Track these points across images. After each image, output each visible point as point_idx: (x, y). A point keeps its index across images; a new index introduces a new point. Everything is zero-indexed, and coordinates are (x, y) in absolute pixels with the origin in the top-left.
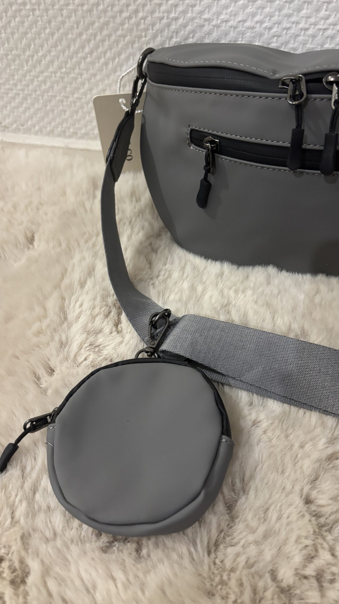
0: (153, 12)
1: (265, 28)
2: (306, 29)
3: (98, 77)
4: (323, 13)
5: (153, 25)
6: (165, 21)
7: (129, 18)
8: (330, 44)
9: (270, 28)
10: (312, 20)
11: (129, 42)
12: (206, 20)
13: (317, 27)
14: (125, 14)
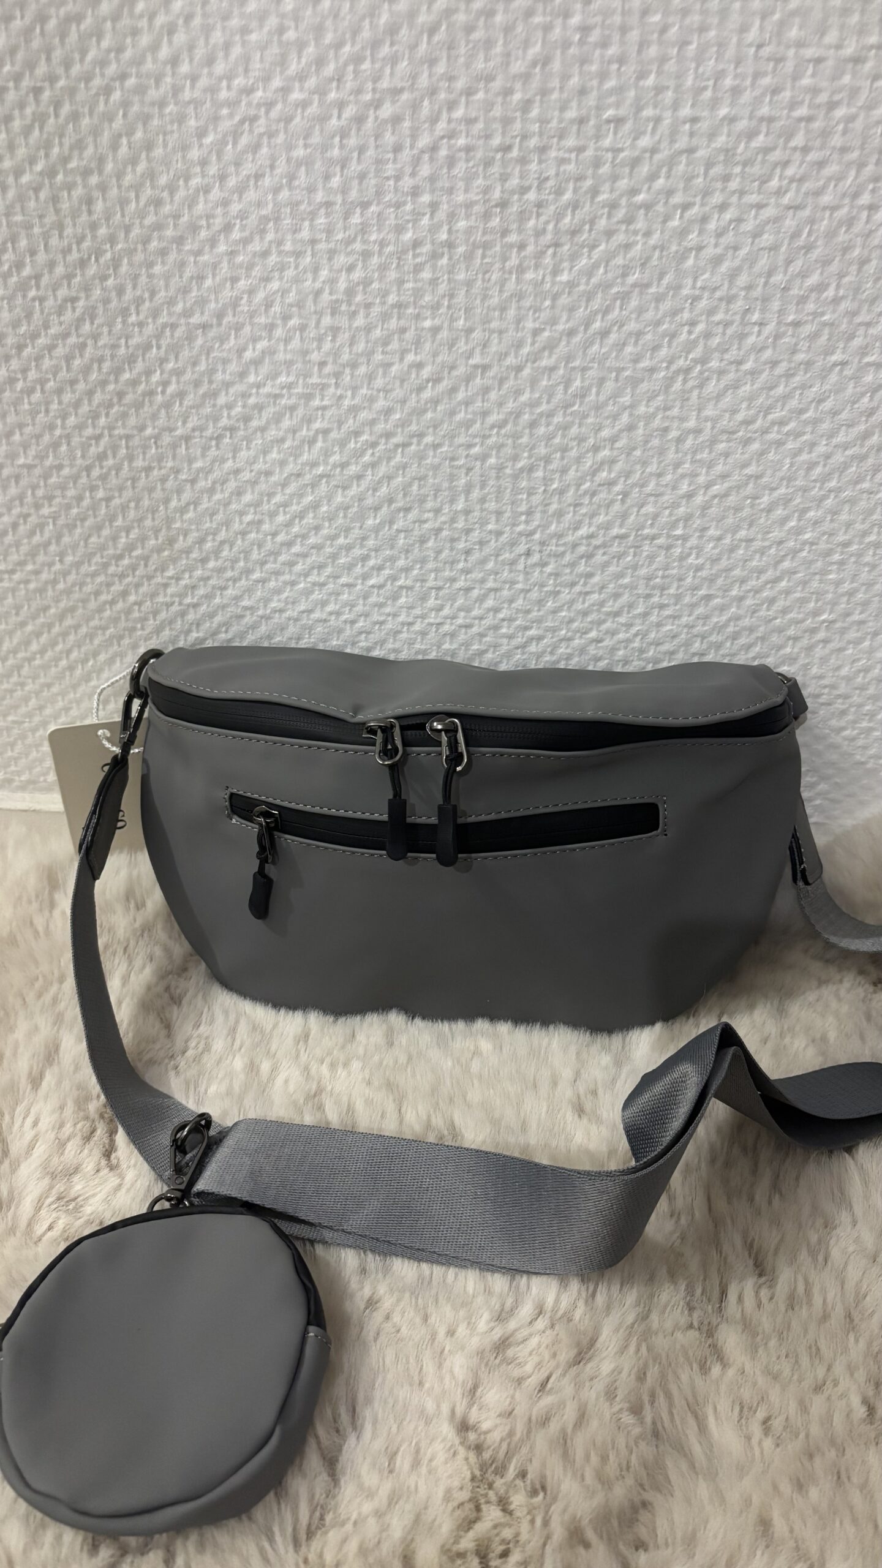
0: (153, 595)
1: (345, 622)
2: (410, 624)
3: (55, 689)
4: (431, 602)
5: (155, 613)
6: (175, 608)
7: (113, 602)
8: (451, 643)
9: (353, 622)
10: (418, 611)
11: (112, 637)
12: (246, 608)
13: (426, 621)
14: (105, 597)
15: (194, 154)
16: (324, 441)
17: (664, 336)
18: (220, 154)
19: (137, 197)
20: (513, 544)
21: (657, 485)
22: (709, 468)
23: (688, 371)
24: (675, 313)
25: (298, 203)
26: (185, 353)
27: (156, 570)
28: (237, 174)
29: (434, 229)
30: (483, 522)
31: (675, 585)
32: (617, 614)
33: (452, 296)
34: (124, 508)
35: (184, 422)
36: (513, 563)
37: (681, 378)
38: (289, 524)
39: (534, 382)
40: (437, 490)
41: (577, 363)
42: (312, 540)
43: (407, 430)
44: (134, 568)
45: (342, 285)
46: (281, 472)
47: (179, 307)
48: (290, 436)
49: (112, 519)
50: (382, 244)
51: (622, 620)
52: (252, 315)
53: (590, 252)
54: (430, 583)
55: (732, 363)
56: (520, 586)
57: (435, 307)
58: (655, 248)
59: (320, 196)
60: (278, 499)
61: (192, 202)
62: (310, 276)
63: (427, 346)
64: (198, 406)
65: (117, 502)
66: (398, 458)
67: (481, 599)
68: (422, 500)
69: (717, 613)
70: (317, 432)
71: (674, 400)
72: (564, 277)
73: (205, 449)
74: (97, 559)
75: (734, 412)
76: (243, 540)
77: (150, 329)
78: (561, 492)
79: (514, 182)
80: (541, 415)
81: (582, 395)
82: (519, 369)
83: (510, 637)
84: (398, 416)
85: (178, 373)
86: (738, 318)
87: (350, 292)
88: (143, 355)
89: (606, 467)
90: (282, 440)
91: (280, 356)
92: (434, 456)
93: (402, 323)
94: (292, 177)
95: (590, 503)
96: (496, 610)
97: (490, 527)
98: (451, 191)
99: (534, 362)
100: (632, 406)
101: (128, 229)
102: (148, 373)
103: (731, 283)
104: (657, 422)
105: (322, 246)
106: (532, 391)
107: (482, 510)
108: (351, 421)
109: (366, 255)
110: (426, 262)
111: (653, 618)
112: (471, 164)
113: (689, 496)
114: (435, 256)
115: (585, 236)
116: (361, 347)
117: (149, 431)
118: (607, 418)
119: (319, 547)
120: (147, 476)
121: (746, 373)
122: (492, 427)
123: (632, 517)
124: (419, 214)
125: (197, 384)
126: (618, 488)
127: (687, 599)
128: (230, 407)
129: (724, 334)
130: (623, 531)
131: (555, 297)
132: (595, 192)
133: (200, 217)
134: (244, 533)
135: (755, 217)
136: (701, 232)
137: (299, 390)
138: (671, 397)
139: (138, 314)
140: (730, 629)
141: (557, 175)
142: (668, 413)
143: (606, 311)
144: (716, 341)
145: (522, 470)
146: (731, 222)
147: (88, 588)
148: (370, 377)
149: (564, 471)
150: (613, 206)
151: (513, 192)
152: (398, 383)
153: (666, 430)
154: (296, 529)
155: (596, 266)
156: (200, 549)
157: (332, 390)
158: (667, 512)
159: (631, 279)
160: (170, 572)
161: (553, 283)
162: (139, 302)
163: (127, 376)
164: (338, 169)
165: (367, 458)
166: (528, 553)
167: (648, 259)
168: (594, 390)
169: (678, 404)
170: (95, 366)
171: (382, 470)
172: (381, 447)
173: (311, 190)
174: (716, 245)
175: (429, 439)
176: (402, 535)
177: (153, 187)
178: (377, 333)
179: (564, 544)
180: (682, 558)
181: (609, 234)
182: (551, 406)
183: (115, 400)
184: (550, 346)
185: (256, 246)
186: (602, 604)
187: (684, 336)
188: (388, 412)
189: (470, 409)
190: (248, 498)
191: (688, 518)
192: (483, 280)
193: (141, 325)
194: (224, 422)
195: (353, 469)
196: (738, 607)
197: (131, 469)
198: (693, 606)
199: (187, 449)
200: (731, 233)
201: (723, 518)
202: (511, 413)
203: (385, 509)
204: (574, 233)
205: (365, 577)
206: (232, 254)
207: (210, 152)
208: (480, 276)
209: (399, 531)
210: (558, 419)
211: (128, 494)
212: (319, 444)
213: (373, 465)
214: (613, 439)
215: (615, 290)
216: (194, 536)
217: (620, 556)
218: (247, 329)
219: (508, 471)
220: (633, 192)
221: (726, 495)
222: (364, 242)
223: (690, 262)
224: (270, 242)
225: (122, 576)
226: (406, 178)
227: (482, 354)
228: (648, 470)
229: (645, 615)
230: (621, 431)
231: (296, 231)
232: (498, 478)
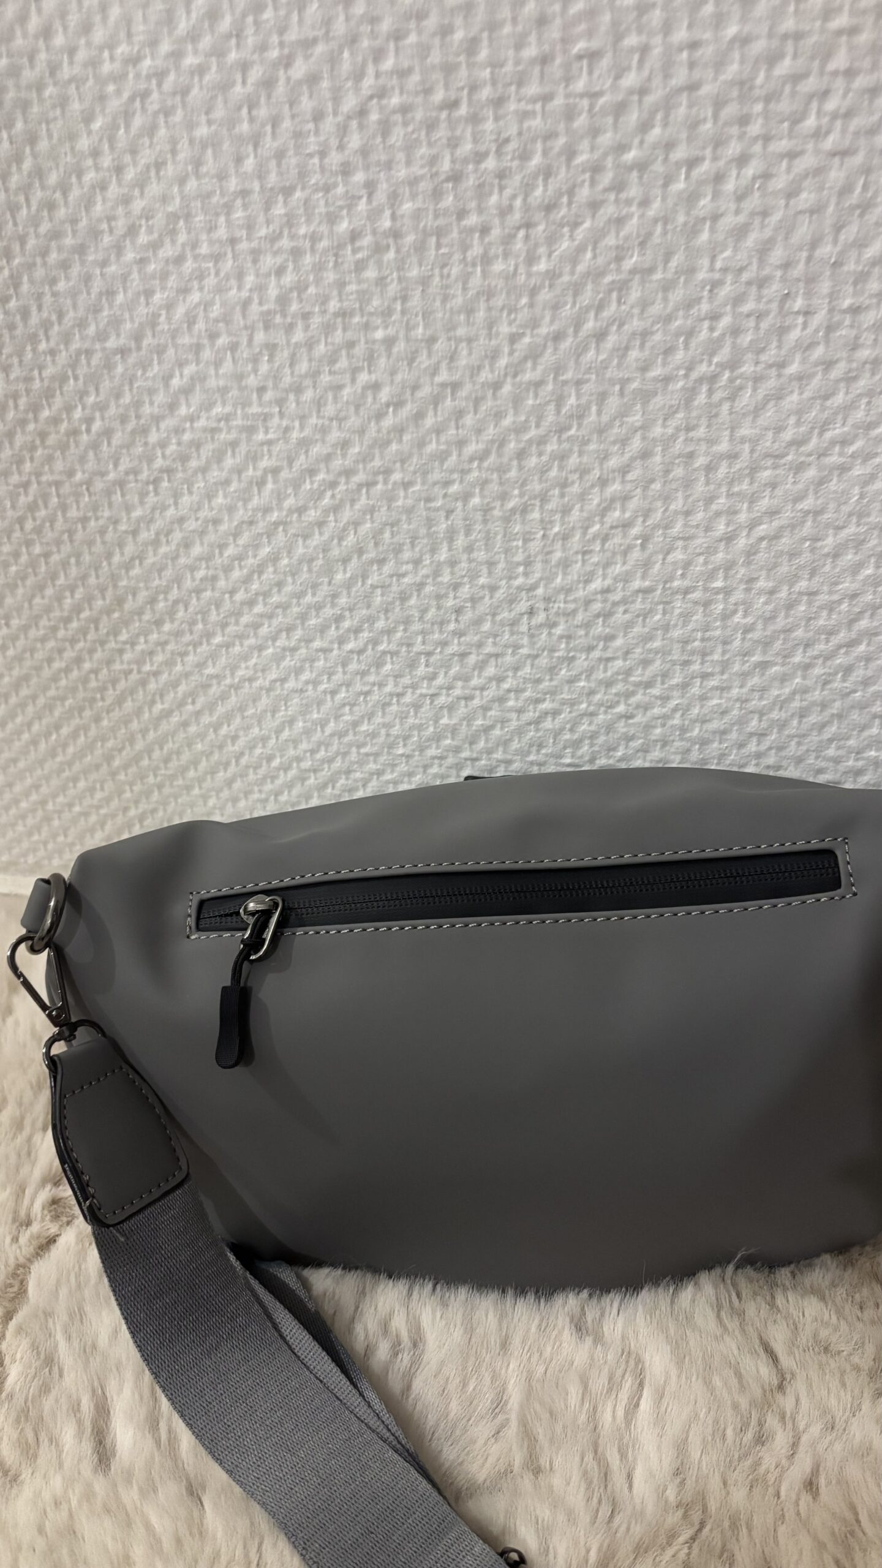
0: (109, 662)
1: (325, 692)
2: (400, 695)
3: (21, 765)
4: (421, 670)
5: (114, 682)
6: (134, 676)
7: (67, 670)
8: (450, 717)
9: (334, 693)
10: (407, 680)
11: (71, 710)
12: (211, 677)
13: (418, 692)
14: (57, 665)
15: (84, 144)
16: (275, 482)
17: (677, 335)
18: (112, 140)
19: (27, 200)
20: (512, 601)
21: (685, 525)
22: (751, 502)
23: (713, 379)
24: (689, 304)
25: (209, 195)
26: (106, 385)
27: (108, 634)
28: (135, 164)
29: (374, 215)
30: (474, 576)
31: (719, 650)
32: (649, 685)
33: (405, 299)
34: (65, 564)
35: (116, 465)
36: (514, 623)
37: (704, 388)
38: (247, 580)
39: (517, 401)
40: (414, 539)
41: (569, 375)
42: (275, 599)
43: (369, 466)
44: (84, 632)
45: (273, 292)
46: (231, 520)
47: (92, 330)
48: (235, 477)
49: (54, 577)
50: (314, 238)
51: (656, 691)
52: (174, 334)
53: (572, 231)
54: (418, 647)
55: (771, 366)
56: (524, 651)
57: (387, 313)
58: (656, 221)
59: (233, 184)
60: (230, 551)
61: (89, 204)
62: (233, 282)
63: (382, 362)
64: (128, 446)
65: (55, 558)
66: (363, 501)
67: (481, 666)
68: (398, 550)
69: (776, 684)
70: (265, 471)
71: (699, 417)
72: (542, 266)
73: (143, 495)
74: (44, 622)
75: (779, 429)
76: (198, 599)
77: (63, 358)
78: (565, 537)
79: (467, 147)
80: (530, 442)
81: (580, 414)
82: (497, 386)
83: (520, 711)
84: (357, 450)
85: (102, 407)
86: (774, 306)
87: (283, 301)
88: (61, 387)
89: (618, 505)
90: (227, 482)
91: (212, 383)
92: (406, 497)
93: (349, 335)
94: (198, 163)
95: (603, 550)
96: (500, 680)
97: (482, 581)
98: (389, 165)
99: (515, 375)
100: (645, 427)
101: (22, 240)
102: (69, 409)
103: (761, 261)
104: (678, 446)
105: (244, 246)
106: (516, 414)
107: (470, 561)
108: (303, 457)
109: (296, 253)
110: (369, 257)
111: (695, 690)
112: (410, 128)
113: (729, 538)
114: (378, 249)
115: (564, 211)
116: (303, 367)
117: (79, 476)
118: (614, 443)
119: (285, 607)
120: (84, 528)
121: (791, 378)
122: (471, 460)
123: (657, 566)
124: (353, 197)
125: (123, 419)
126: (635, 531)
127: (736, 667)
128: (163, 444)
129: (757, 328)
130: (647, 583)
131: (533, 292)
132: (570, 153)
133: (99, 220)
134: (198, 591)
135: (789, 170)
136: (716, 195)
137: (238, 422)
138: (694, 414)
139: (48, 339)
140: (796, 704)
141: (520, 134)
142: (691, 434)
143: (600, 307)
144: (746, 339)
145: (513, 511)
146: (754, 179)
147: (39, 655)
148: (319, 404)
149: (566, 511)
150: (596, 169)
151: (465, 161)
152: (352, 409)
153: (691, 456)
154: (255, 586)
155: (580, 250)
156: (153, 610)
157: (276, 420)
158: (701, 559)
159: (629, 264)
160: (124, 636)
161: (529, 275)
162: (46, 325)
163: (46, 413)
164: (250, 148)
165: (326, 501)
166: (531, 612)
167: (649, 235)
168: (594, 409)
169: (704, 422)
170: (11, 403)
171: (347, 515)
172: (342, 487)
173: (222, 177)
174: (737, 212)
175: (397, 476)
176: (379, 591)
177: (43, 188)
178: (321, 349)
179: (575, 601)
180: (726, 616)
181: (594, 206)
182: (541, 431)
183: (38, 442)
184: (534, 355)
185: (168, 251)
186: (628, 672)
187: (704, 334)
188: (345, 445)
189: (443, 439)
190: (197, 550)
191: (729, 567)
192: (442, 276)
193: (53, 352)
194: (159, 463)
195: (312, 515)
196: (804, 678)
197: (66, 520)
198: (744, 675)
199: (123, 495)
200: (757, 194)
201: (776, 565)
202: (493, 441)
203: (354, 561)
204: (549, 208)
205: (341, 641)
206: (142, 262)
207: (101, 140)
208: (437, 271)
209: (374, 587)
210: (551, 447)
211: (66, 548)
212: (270, 486)
213: (336, 509)
214: (624, 470)
215: (608, 279)
216: (143, 595)
217: (645, 615)
218: (171, 352)
219: (497, 513)
220: (621, 148)
221: (776, 537)
222: (292, 237)
223: (705, 236)
224: (183, 245)
225: (73, 641)
226: (333, 153)
227: (450, 369)
228: (672, 507)
229: (685, 686)
230: (633, 459)
231: (211, 228)
232: (485, 521)
